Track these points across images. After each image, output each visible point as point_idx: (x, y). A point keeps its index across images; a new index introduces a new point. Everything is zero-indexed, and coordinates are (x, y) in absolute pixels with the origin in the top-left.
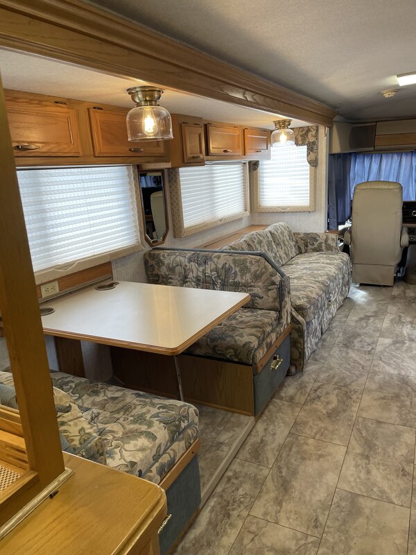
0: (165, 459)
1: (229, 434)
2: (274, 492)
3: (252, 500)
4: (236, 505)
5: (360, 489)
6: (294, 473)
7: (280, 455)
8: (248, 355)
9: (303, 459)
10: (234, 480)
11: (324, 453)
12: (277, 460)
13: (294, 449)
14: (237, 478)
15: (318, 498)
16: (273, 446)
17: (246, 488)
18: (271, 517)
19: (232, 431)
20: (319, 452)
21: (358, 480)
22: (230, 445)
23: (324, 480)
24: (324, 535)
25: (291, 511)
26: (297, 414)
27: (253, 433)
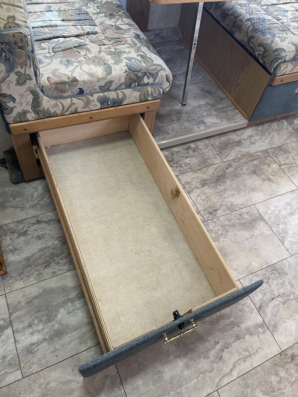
0: (112, 95)
1: (215, 120)
2: (208, 176)
3: (189, 170)
4: (176, 165)
5: (270, 218)
6: (236, 176)
7: (239, 159)
8: (272, 62)
9: (254, 172)
10: (191, 151)
11: (274, 180)
12: (234, 160)
13: (255, 162)
14: (194, 151)
15: (233, 200)
16: (243, 150)
17: (193, 161)
18: (188, 187)
19: (220, 120)
20: (271, 177)
21: (277, 212)
22: (208, 127)
23: (251, 195)
24: (210, 221)
25: (206, 194)
26: (288, 142)
27: (238, 132)
